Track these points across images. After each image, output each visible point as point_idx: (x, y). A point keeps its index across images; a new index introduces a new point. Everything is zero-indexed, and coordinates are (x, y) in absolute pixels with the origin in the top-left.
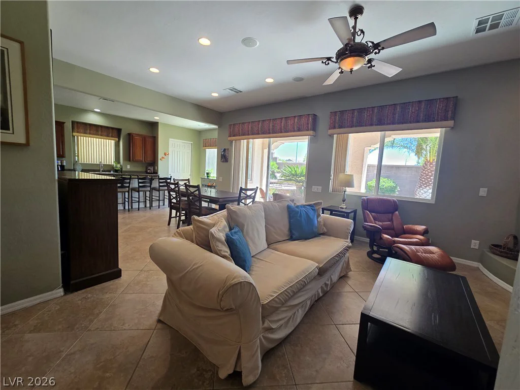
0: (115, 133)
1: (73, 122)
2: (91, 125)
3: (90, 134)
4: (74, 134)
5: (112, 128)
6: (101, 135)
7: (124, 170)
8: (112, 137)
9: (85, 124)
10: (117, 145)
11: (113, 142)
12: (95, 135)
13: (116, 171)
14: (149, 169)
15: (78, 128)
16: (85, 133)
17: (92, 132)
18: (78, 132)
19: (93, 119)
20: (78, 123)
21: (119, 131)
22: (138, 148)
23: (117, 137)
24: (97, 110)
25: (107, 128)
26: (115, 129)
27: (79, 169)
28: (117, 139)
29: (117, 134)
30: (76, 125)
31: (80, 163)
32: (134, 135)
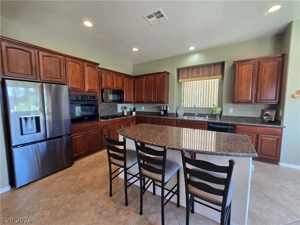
2: (193, 68)
3: (192, 77)
4: (180, 81)
5: (215, 64)
6: (203, 76)
7: (224, 114)
8: (214, 75)
9: (188, 68)
10: (221, 84)
11: (217, 81)
12: (195, 77)
13: (213, 116)
14: (267, 115)
15: (182, 75)
16: (188, 78)
17: (193, 75)
18: (182, 78)
19: (195, 60)
20: (183, 69)
21: (223, 64)
22: (244, 82)
23: (220, 73)
24: (192, 48)
25: (209, 65)
26: (218, 64)
27: (180, 113)
28: (220, 76)
29: (220, 69)
30: (181, 72)
31: (182, 107)
32: (238, 64)
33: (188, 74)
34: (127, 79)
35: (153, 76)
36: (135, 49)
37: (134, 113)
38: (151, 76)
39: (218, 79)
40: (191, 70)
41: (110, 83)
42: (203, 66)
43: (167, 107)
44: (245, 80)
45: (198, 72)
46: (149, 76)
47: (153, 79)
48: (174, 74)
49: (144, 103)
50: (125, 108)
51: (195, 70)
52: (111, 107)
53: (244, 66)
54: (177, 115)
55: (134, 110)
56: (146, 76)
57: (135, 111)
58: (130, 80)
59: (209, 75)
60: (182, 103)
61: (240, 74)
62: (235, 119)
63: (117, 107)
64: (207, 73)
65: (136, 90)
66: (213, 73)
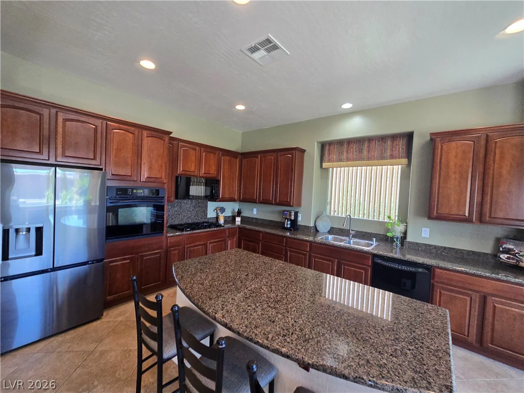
0: (401, 144)
1: (323, 146)
2: (350, 142)
3: (348, 160)
4: (325, 165)
5: (394, 137)
6: (369, 159)
7: (410, 238)
8: (392, 157)
9: (340, 143)
10: (405, 176)
11: (397, 169)
12: (353, 160)
13: (386, 240)
14: (507, 251)
15: (329, 154)
16: (340, 160)
17: (350, 155)
18: (329, 161)
19: (354, 127)
20: (331, 143)
21: (409, 136)
22: (453, 176)
23: (404, 154)
24: (347, 106)
25: (383, 139)
26: (400, 137)
27: (323, 226)
28: (405, 161)
29: (404, 147)
30: (327, 148)
31: (328, 216)
32: (440, 139)
33: (341, 153)
34: (228, 158)
35: (275, 154)
36: (240, 107)
37: (238, 219)
38: (271, 154)
39: (400, 166)
40: (345, 146)
41: (193, 165)
42: (370, 139)
43: (296, 214)
44: (455, 173)
45: (361, 151)
46: (268, 154)
47: (274, 160)
48: (313, 152)
49: (256, 203)
50: (223, 210)
51: (354, 147)
52: (195, 207)
53: (453, 144)
54: (317, 231)
55: (239, 213)
56: (262, 155)
57: (239, 216)
58: (233, 159)
59: (382, 158)
60: (329, 206)
61: (443, 161)
62: (434, 251)
63: (206, 207)
64: (376, 154)
65: (245, 177)
66: (389, 153)
